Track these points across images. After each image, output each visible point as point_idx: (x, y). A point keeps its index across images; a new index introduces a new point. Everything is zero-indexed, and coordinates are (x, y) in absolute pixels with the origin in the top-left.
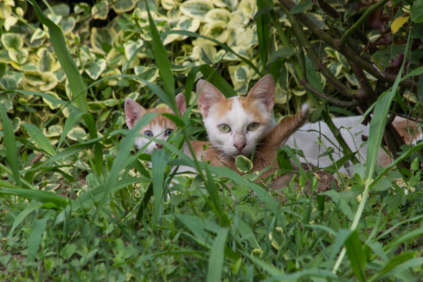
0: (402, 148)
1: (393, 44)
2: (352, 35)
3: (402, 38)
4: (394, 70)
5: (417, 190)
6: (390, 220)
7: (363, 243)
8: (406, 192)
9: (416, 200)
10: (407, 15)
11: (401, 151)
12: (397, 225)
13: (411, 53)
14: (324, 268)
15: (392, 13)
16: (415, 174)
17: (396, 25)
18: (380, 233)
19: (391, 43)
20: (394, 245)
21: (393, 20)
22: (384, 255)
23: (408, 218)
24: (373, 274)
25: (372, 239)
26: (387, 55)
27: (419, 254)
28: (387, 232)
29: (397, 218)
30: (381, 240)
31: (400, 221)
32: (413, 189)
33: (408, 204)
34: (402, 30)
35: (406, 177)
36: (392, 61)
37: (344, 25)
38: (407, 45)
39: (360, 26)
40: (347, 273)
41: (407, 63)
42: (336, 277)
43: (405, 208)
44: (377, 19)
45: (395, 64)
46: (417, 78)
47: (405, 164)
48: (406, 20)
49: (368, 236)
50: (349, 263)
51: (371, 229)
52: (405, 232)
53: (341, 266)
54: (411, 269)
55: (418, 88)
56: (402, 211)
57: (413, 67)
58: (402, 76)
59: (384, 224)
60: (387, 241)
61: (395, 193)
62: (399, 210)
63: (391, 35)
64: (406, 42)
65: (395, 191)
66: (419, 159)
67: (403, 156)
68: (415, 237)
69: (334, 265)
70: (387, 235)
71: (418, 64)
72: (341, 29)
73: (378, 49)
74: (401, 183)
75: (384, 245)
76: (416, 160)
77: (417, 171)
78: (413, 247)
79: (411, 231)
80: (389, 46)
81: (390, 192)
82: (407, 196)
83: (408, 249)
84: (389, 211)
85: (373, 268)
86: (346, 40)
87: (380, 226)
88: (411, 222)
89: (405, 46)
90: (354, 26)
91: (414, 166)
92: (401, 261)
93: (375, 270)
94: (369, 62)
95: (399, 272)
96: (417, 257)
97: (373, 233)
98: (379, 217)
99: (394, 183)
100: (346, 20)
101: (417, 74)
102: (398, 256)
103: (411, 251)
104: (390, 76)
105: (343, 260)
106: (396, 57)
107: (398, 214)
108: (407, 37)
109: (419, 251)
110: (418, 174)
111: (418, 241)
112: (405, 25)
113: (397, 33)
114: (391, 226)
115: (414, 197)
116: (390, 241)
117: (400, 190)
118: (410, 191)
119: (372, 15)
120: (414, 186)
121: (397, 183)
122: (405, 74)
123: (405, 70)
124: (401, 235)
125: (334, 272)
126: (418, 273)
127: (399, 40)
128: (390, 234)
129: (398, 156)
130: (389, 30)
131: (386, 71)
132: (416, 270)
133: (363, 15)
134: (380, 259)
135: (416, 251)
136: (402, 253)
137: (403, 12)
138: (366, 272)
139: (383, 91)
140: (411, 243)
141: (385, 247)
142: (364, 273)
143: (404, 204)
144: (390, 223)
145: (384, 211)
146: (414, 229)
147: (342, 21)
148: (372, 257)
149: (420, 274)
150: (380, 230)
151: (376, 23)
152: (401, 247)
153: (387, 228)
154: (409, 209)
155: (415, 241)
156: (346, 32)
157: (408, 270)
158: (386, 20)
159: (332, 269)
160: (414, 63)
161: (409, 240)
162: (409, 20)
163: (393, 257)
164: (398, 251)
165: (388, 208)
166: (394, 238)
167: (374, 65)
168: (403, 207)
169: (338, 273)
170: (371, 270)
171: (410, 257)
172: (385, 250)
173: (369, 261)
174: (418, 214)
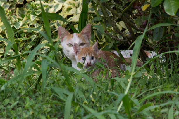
0: (147, 59)
1: (143, 16)
2: (126, 12)
3: (147, 13)
4: (144, 27)
5: (153, 77)
6: (141, 90)
7: (130, 99)
8: (148, 78)
9: (153, 81)
10: (149, 3)
11: (146, 60)
12: (144, 92)
13: (151, 19)
14: (113, 110)
15: (143, 3)
16: (152, 70)
17: (144, 8)
18: (137, 95)
19: (142, 15)
20: (143, 100)
21: (143, 6)
22: (138, 104)
23: (149, 89)
24: (134, 112)
25: (134, 98)
26: (141, 20)
27: (153, 104)
28: (140, 95)
29: (145, 89)
30: (138, 98)
31: (146, 90)
32: (151, 77)
33: (149, 83)
34: (147, 10)
35: (148, 72)
36: (143, 23)
37: (123, 8)
38: (150, 16)
39: (130, 8)
40: (123, 112)
41: (149, 24)
42: (119, 114)
43: (148, 85)
44: (137, 5)
45: (144, 24)
46: (153, 30)
47: (148, 66)
48: (149, 5)
49: (132, 96)
50: (124, 108)
51: (133, 93)
52: (148, 95)
53: (121, 109)
54: (150, 110)
55: (154, 34)
56: (146, 86)
57: (151, 25)
58: (147, 29)
59: (139, 92)
60: (140, 98)
61: (143, 78)
62: (145, 85)
63: (142, 12)
64: (149, 15)
65: (144, 77)
66: (154, 64)
67: (147, 63)
68: (152, 97)
69: (118, 108)
70: (140, 96)
71: (154, 24)
72: (122, 9)
73: (137, 18)
74: (146, 74)
75: (139, 100)
76: (153, 64)
77: (153, 69)
78: (151, 101)
79: (150, 94)
80: (141, 17)
81: (141, 78)
82: (149, 79)
83: (149, 102)
84: (141, 86)
85: (134, 110)
86: (123, 14)
87: (137, 92)
88: (150, 91)
89: (148, 17)
90: (127, 8)
91: (152, 67)
92: (146, 107)
93: (135, 111)
94: (133, 23)
95: (145, 112)
96: (153, 105)
97: (134, 95)
98: (137, 88)
99: (143, 74)
100: (123, 5)
101: (153, 28)
102: (145, 105)
103: (150, 103)
104: (142, 29)
105: (122, 107)
106: (144, 21)
107: (145, 87)
108: (149, 13)
109: (153, 103)
110: (153, 70)
111: (153, 98)
112: (148, 8)
113: (145, 11)
114: (142, 92)
115: (152, 80)
116: (141, 98)
117: (146, 77)
118: (150, 77)
119: (134, 4)
120: (152, 75)
121: (145, 74)
122: (148, 28)
123: (148, 27)
124: (146, 96)
125: (118, 112)
126: (153, 112)
127: (146, 14)
128: (141, 96)
129: (145, 63)
130: (141, 10)
131: (140, 27)
132: (152, 111)
133: (131, 3)
134: (137, 106)
135: (152, 103)
136: (146, 104)
137: (147, 2)
138: (131, 111)
139: (139, 36)
140: (150, 99)
141: (139, 101)
142: (130, 112)
143: (147, 83)
144: (142, 91)
145: (139, 86)
146: (152, 93)
147: (122, 6)
148: (134, 105)
149: (154, 112)
150: (137, 94)
151: (136, 7)
152: (146, 101)
153: (140, 93)
154: (149, 85)
155: (152, 99)
156: (123, 11)
157: (149, 111)
158: (140, 5)
159: (117, 110)
160: (152, 23)
161: (149, 98)
162: (150, 6)
163: (143, 105)
164: (145, 103)
165: (141, 85)
166: (143, 97)
167: (135, 25)
168: (147, 84)
169: (119, 112)
170: (133, 111)
171: (150, 105)
172: (139, 102)
173: (132, 107)
174: (153, 87)
